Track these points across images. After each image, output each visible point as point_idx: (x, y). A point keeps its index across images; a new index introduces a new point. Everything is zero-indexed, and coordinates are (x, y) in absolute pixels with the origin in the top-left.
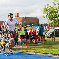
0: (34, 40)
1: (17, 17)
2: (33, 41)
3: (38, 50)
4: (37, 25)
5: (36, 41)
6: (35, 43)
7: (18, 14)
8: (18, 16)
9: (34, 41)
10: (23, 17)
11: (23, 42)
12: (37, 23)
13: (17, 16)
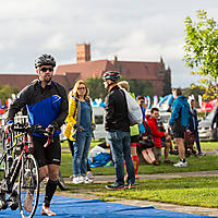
0: (149, 150)
1: (83, 61)
2: (145, 156)
3: (163, 193)
4: (162, 93)
5: (157, 156)
6: (154, 163)
7: (88, 48)
8: (88, 58)
9: (149, 156)
10: (108, 62)
11: (107, 161)
12: (160, 85)
13: (84, 55)
